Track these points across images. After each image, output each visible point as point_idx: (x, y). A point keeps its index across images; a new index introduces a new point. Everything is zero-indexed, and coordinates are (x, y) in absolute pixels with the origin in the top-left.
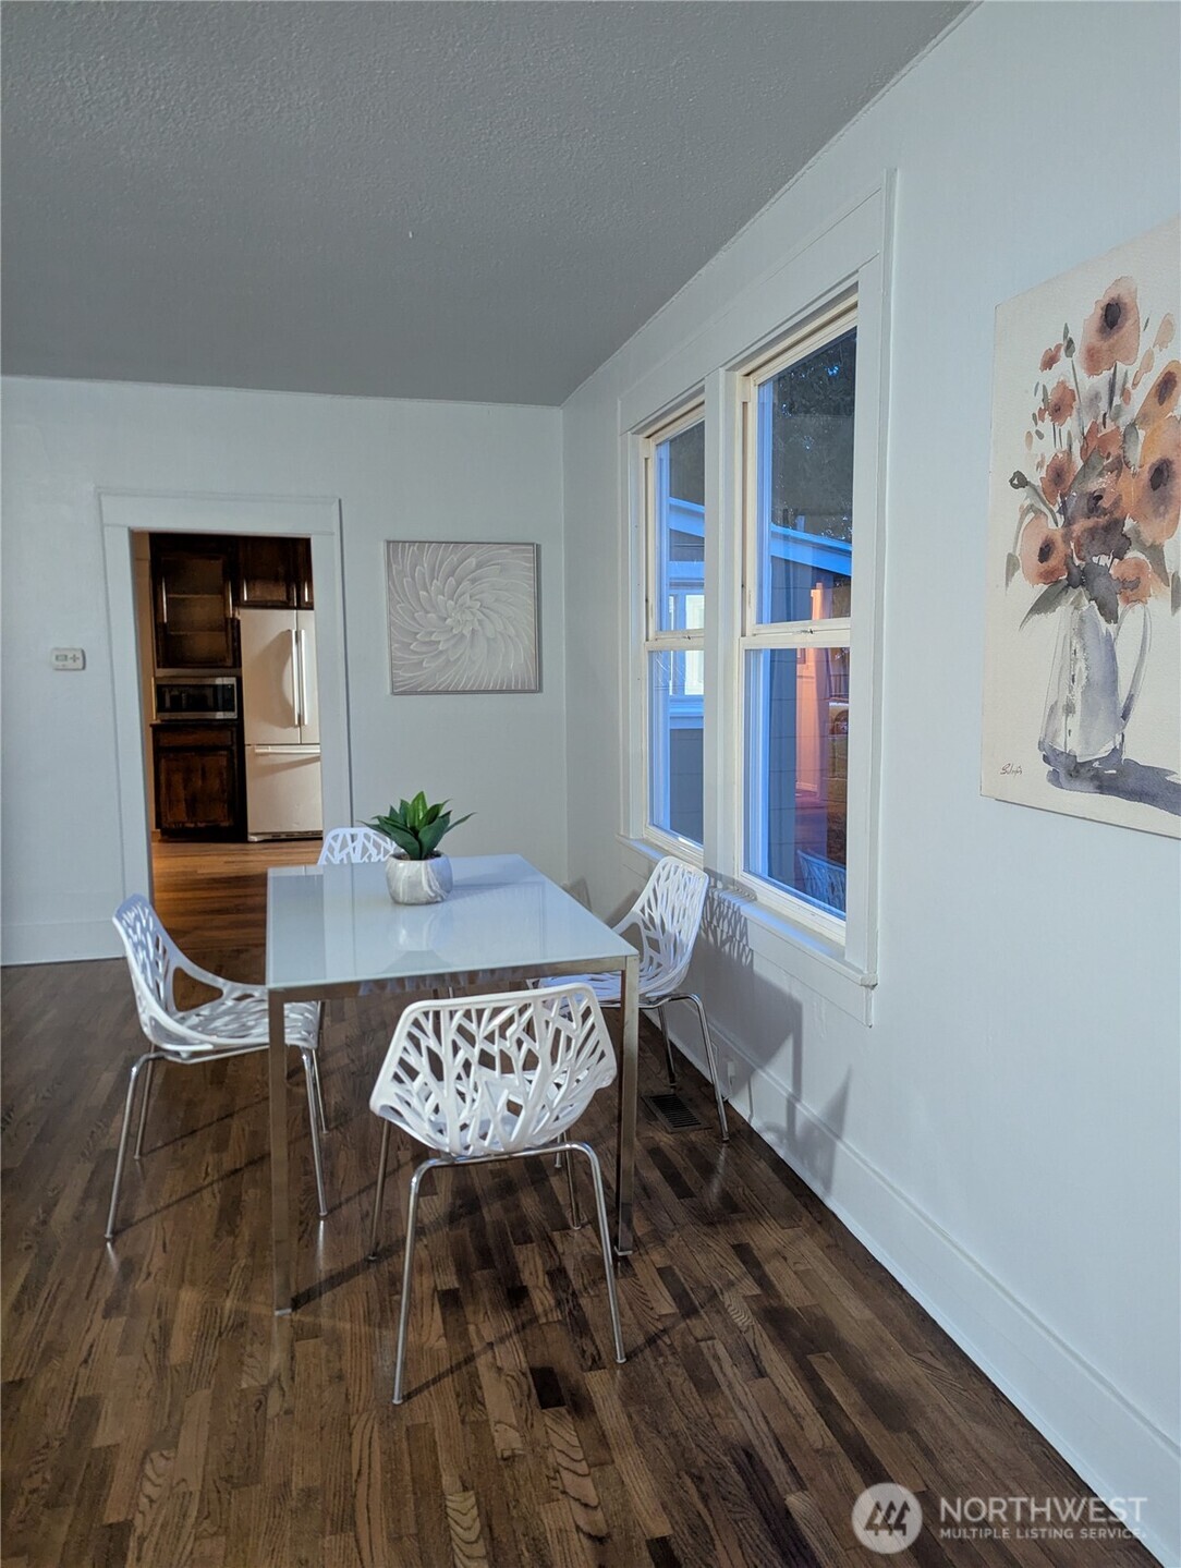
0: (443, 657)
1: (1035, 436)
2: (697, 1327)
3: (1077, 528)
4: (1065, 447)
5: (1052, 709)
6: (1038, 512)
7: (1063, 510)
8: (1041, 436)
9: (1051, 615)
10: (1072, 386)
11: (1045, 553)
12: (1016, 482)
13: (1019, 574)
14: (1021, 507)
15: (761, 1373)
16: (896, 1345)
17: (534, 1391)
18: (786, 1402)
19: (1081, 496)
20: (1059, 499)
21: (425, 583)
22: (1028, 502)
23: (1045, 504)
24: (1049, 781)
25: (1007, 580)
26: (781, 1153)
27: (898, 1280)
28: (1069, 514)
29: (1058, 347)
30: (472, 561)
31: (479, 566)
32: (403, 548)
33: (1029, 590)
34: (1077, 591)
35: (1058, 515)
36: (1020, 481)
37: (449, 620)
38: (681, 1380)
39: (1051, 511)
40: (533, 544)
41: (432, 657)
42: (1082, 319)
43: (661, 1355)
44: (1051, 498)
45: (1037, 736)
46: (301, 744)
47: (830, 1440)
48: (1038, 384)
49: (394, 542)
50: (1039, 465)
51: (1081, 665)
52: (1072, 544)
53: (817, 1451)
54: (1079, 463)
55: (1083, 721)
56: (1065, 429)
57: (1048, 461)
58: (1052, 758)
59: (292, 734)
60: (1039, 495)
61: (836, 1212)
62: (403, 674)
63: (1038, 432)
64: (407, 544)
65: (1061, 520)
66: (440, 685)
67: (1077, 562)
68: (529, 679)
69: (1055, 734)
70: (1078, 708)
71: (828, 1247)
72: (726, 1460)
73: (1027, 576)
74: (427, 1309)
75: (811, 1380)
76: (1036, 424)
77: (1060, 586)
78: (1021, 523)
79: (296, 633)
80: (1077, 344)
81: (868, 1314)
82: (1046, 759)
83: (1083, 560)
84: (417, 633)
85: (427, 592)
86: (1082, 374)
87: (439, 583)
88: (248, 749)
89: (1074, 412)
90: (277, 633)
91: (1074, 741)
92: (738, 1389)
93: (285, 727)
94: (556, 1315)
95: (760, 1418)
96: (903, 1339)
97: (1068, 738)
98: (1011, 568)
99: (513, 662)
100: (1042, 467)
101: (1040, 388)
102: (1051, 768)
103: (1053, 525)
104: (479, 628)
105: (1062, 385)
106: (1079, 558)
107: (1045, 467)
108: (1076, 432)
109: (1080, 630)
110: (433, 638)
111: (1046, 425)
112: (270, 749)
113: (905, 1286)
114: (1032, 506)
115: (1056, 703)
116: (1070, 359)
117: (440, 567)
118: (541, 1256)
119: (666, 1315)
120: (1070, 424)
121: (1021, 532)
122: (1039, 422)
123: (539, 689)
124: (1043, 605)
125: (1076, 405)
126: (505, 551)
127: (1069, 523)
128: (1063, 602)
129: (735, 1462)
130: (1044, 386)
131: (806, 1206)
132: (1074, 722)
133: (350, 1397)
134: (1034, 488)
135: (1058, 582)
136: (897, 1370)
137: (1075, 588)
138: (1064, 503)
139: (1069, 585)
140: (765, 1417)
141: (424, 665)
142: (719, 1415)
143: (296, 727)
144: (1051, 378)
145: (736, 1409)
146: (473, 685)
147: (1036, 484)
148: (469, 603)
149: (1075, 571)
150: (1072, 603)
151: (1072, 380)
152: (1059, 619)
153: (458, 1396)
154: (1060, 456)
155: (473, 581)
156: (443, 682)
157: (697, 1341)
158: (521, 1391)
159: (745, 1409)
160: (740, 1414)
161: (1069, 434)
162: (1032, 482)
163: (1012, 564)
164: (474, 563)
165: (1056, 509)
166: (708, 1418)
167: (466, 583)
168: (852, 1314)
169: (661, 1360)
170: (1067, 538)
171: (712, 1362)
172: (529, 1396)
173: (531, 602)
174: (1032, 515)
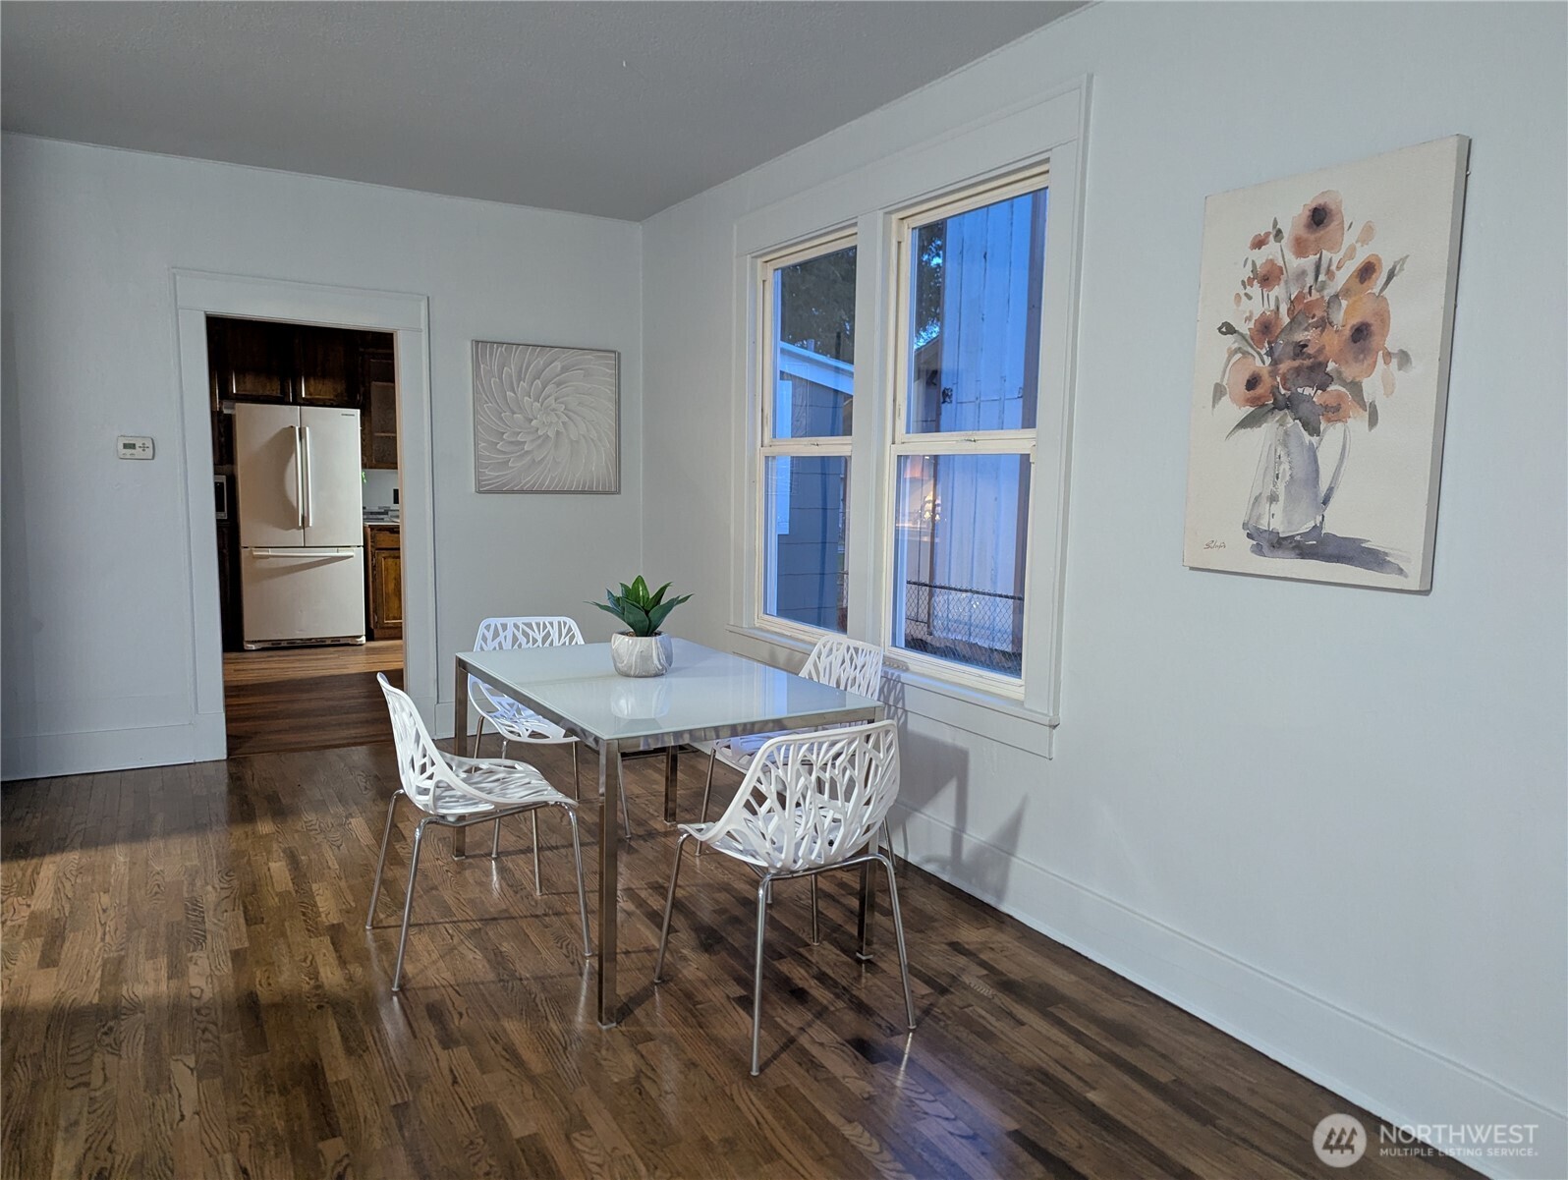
0: (528, 458)
1: (1244, 298)
2: (957, 998)
3: (1283, 367)
4: (1273, 307)
5: (1256, 499)
6: (1245, 354)
7: (1270, 353)
8: (1249, 297)
9: (1256, 430)
10: (1281, 264)
11: (1252, 383)
12: (1224, 330)
13: (1226, 399)
14: (1229, 349)
15: (1022, 1024)
16: (1105, 995)
17: (857, 1053)
18: (1049, 1039)
19: (1287, 344)
20: (1267, 346)
21: (512, 383)
22: (1236, 345)
23: (1252, 347)
24: (1253, 552)
25: (1214, 402)
26: (946, 878)
27: (1083, 953)
28: (1276, 354)
29: (1268, 234)
30: (558, 365)
31: (565, 369)
32: (492, 348)
33: (1234, 410)
34: (1282, 413)
35: (1265, 357)
36: (1228, 329)
37: (534, 422)
38: (965, 1034)
39: (1259, 353)
40: (615, 352)
41: (518, 456)
42: (1292, 214)
43: (940, 1020)
44: (1260, 343)
45: (1243, 518)
46: (304, 547)
47: (1095, 1058)
48: (1247, 259)
49: (482, 342)
50: (1248, 319)
51: (1286, 466)
52: (1279, 379)
53: (1090, 1065)
54: (1286, 320)
55: (1285, 508)
56: (1273, 294)
57: (1256, 316)
58: (1255, 535)
59: (296, 536)
60: (1246, 341)
61: (1011, 914)
62: (490, 473)
63: (1246, 294)
64: (495, 345)
65: (1268, 361)
66: (525, 485)
67: (1283, 392)
68: (610, 483)
69: (1259, 517)
70: (1282, 498)
71: (1019, 938)
72: (1029, 1078)
73: (1234, 400)
74: (733, 1013)
75: (1060, 1023)
76: (1245, 288)
77: (1266, 409)
78: (1229, 361)
79: (300, 429)
80: (1286, 234)
81: (1073, 978)
82: (1249, 536)
83: (1289, 390)
84: (504, 433)
85: (515, 393)
86: (1290, 256)
87: (525, 384)
88: (244, 553)
89: (1282, 283)
90: (278, 430)
91: (1277, 520)
92: (1011, 1035)
93: (287, 529)
94: (840, 1004)
95: (1038, 1050)
96: (1105, 989)
97: (1272, 520)
98: (1218, 394)
99: (595, 464)
100: (1250, 320)
101: (1249, 263)
102: (1255, 543)
103: (1260, 363)
104: (563, 430)
105: (1271, 262)
106: (1285, 389)
107: (1253, 321)
108: (1283, 296)
109: (1284, 440)
110: (519, 438)
111: (1256, 290)
112: (271, 552)
113: (1090, 956)
114: (1240, 348)
115: (1261, 494)
116: (1278, 244)
117: (527, 369)
118: (801, 967)
119: (926, 995)
120: (1278, 291)
121: (1228, 369)
122: (1248, 287)
123: (618, 492)
124: (1246, 423)
125: (1284, 277)
126: (589, 357)
127: (1275, 363)
128: (1269, 420)
129: (1035, 1078)
130: (1253, 261)
131: (986, 913)
132: (1277, 508)
133: (713, 1076)
134: (1243, 336)
135: (1264, 405)
136: (1115, 1010)
137: (1281, 410)
138: (1271, 348)
139: (1274, 408)
140: (1040, 1049)
141: (510, 464)
142: (1007, 1052)
143: (299, 528)
144: (1261, 257)
145: (1018, 1047)
146: (556, 486)
147: (1244, 333)
148: (554, 405)
149: (1280, 398)
150: (1278, 421)
151: (1281, 259)
152: (1266, 433)
153: (800, 1064)
154: (1268, 313)
155: (558, 384)
156: (528, 482)
157: (961, 1008)
158: (848, 1055)
159: (1022, 1046)
160: (1022, 1050)
161: (1277, 298)
162: (1241, 331)
163: (1219, 392)
164: (559, 367)
165: (1263, 352)
166: (1000, 1055)
167: (550, 388)
168: (1061, 978)
169: (942, 1024)
170: (1273, 374)
171: (981, 1020)
172: (856, 1057)
173: (612, 406)
174: (1239, 355)
